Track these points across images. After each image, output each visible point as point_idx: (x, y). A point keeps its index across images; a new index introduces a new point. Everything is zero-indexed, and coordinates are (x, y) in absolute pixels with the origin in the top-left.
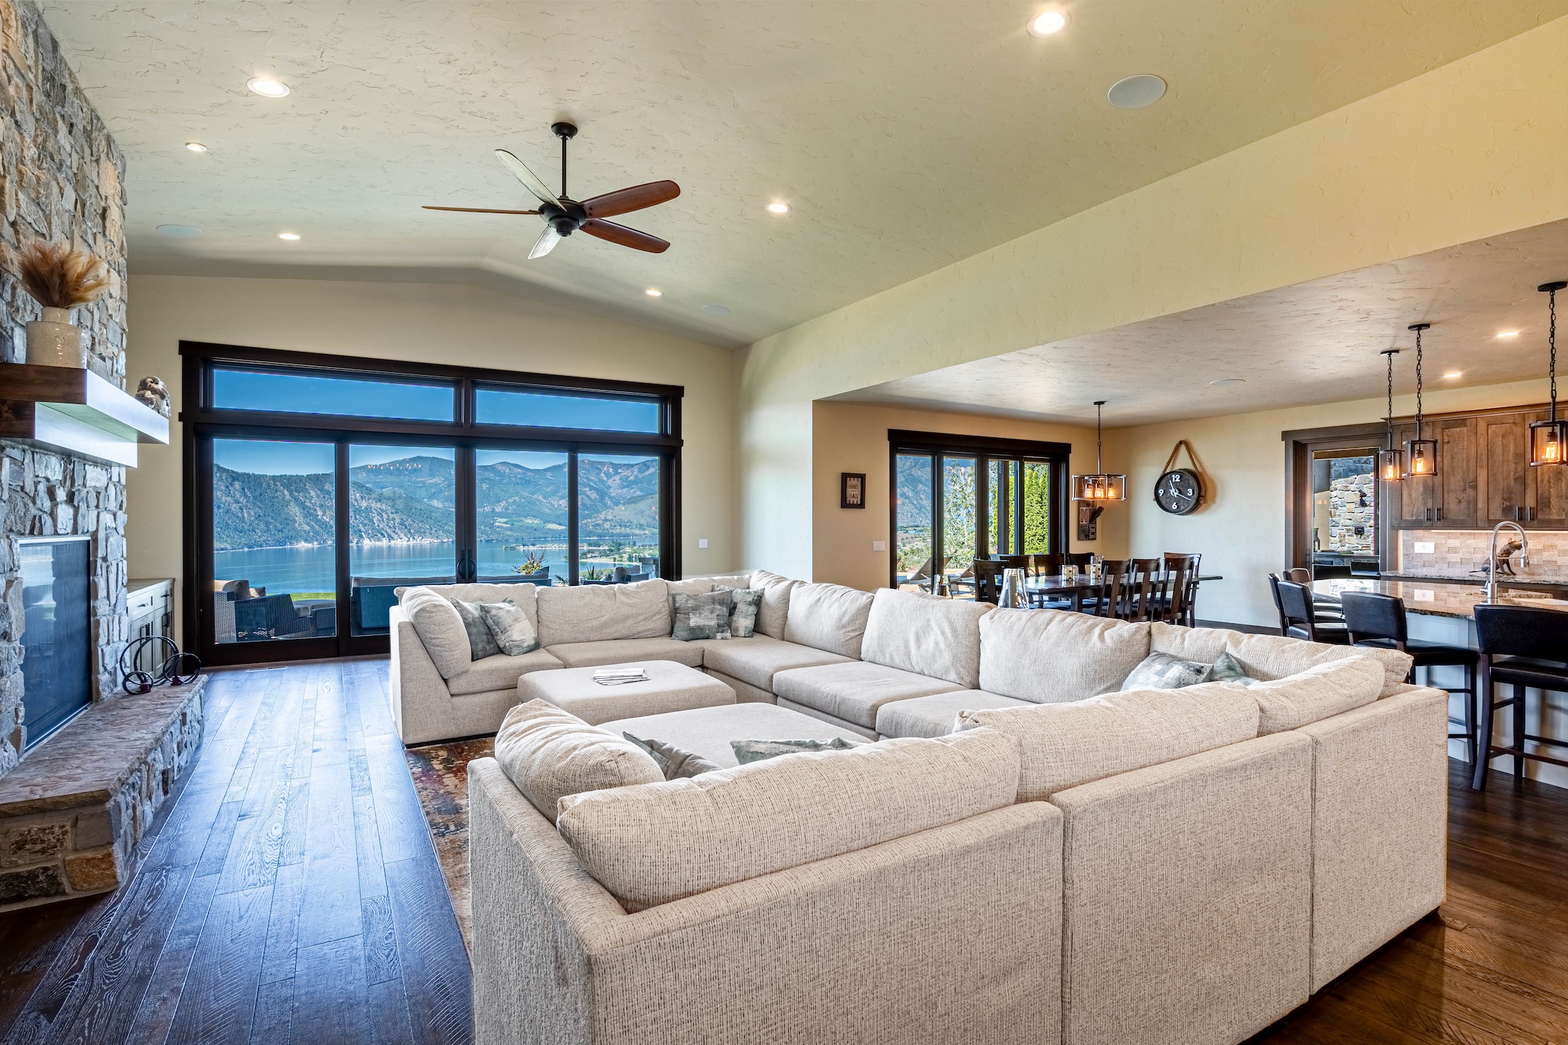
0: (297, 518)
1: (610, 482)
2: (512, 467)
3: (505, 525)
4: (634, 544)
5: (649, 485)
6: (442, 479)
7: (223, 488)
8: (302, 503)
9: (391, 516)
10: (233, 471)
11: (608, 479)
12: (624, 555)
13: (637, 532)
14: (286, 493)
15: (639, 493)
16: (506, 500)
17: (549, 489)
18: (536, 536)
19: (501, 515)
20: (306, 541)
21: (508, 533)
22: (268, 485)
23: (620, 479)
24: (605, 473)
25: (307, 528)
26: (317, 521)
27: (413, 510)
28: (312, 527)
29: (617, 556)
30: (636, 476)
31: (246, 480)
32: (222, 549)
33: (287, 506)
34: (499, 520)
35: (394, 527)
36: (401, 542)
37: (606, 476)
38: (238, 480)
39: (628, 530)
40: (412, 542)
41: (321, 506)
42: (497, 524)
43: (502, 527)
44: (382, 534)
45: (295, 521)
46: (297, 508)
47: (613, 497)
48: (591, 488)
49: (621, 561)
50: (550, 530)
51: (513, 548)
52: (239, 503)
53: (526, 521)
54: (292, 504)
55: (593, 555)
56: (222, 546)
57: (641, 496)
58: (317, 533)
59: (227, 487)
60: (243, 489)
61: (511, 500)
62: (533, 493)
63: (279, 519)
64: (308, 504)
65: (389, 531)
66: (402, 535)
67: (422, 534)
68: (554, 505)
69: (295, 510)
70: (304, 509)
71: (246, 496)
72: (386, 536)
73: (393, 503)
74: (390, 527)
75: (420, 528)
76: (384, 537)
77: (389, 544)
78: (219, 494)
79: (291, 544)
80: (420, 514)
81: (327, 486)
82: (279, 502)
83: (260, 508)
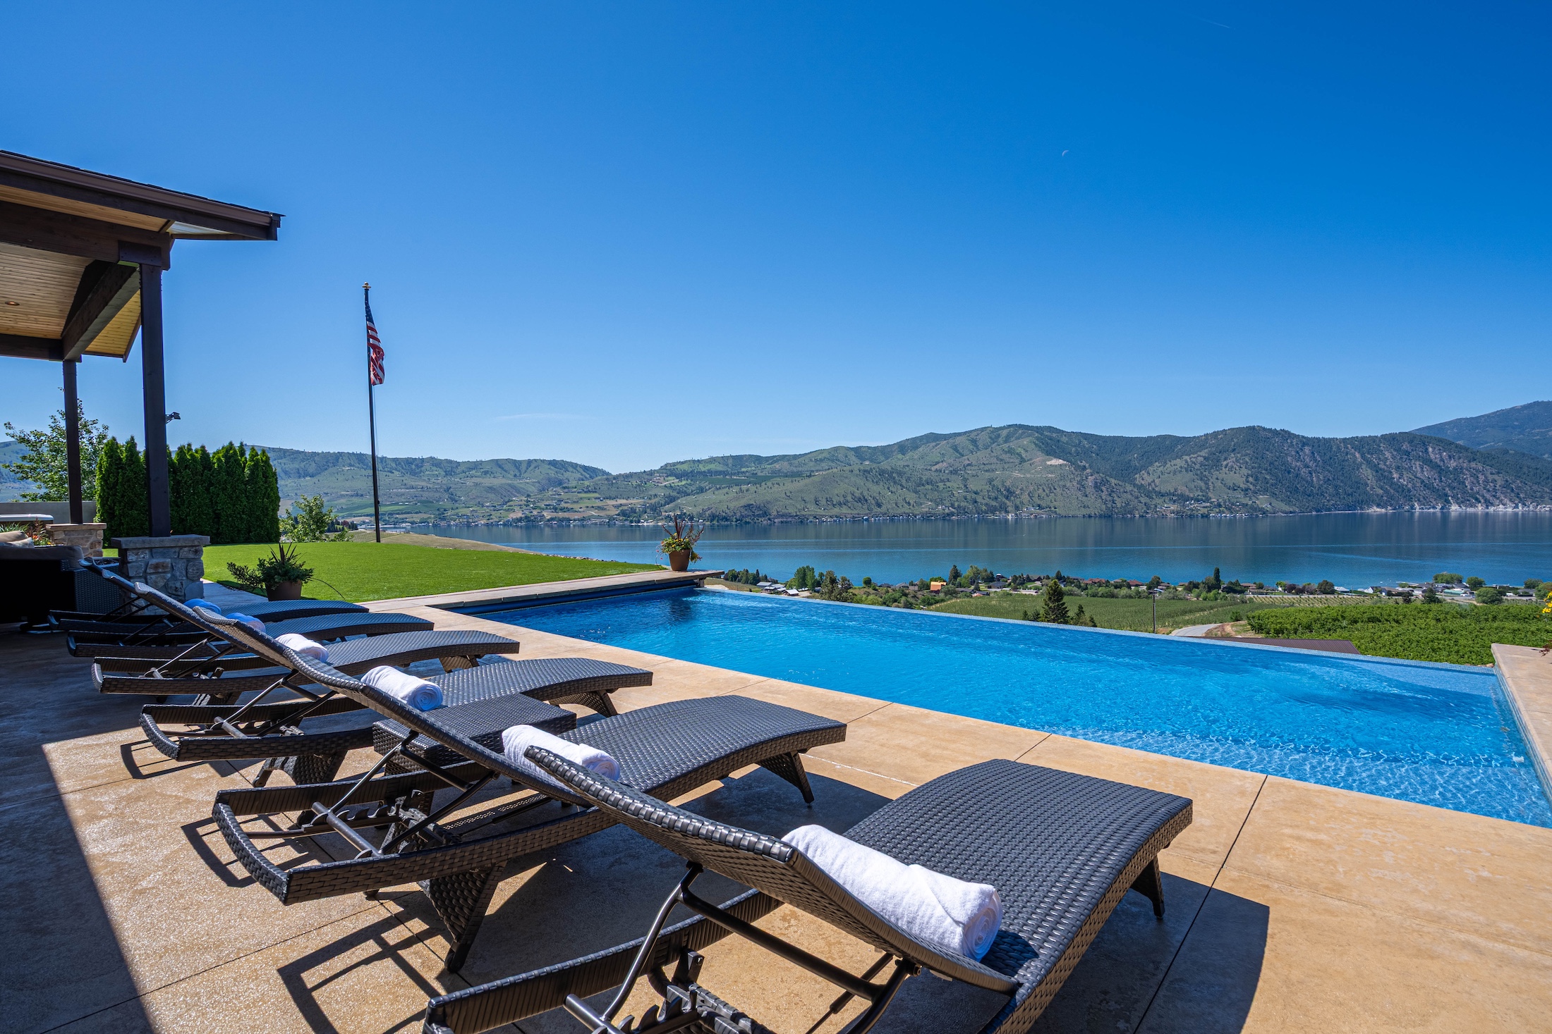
0: (1369, 482)
7: (1293, 453)
8: (1375, 466)
10: (1303, 437)
14: (1357, 455)
20: (1378, 506)
22: (1338, 448)
25: (1381, 492)
26: (1392, 485)
27: (1525, 470)
28: (1386, 491)
31: (1316, 445)
32: (1291, 513)
33: (1358, 469)
35: (1495, 490)
36: (1504, 509)
38: (1308, 445)
40: (1521, 509)
41: (1398, 468)
44: (1477, 499)
45: (1367, 485)
46: (1369, 471)
52: (1308, 467)
54: (1364, 466)
56: (1291, 510)
58: (1392, 498)
59: (1298, 452)
60: (1313, 453)
63: (1349, 483)
64: (1382, 466)
65: (1488, 496)
66: (1506, 500)
67: (1537, 499)
69: (1367, 473)
70: (1377, 472)
71: (1315, 460)
72: (1482, 501)
73: (1493, 462)
74: (1489, 491)
75: (1535, 492)
76: (1480, 502)
77: (1487, 510)
78: (1289, 459)
79: (1362, 509)
80: (1535, 475)
81: (1405, 446)
82: (1349, 466)
83: (1329, 472)
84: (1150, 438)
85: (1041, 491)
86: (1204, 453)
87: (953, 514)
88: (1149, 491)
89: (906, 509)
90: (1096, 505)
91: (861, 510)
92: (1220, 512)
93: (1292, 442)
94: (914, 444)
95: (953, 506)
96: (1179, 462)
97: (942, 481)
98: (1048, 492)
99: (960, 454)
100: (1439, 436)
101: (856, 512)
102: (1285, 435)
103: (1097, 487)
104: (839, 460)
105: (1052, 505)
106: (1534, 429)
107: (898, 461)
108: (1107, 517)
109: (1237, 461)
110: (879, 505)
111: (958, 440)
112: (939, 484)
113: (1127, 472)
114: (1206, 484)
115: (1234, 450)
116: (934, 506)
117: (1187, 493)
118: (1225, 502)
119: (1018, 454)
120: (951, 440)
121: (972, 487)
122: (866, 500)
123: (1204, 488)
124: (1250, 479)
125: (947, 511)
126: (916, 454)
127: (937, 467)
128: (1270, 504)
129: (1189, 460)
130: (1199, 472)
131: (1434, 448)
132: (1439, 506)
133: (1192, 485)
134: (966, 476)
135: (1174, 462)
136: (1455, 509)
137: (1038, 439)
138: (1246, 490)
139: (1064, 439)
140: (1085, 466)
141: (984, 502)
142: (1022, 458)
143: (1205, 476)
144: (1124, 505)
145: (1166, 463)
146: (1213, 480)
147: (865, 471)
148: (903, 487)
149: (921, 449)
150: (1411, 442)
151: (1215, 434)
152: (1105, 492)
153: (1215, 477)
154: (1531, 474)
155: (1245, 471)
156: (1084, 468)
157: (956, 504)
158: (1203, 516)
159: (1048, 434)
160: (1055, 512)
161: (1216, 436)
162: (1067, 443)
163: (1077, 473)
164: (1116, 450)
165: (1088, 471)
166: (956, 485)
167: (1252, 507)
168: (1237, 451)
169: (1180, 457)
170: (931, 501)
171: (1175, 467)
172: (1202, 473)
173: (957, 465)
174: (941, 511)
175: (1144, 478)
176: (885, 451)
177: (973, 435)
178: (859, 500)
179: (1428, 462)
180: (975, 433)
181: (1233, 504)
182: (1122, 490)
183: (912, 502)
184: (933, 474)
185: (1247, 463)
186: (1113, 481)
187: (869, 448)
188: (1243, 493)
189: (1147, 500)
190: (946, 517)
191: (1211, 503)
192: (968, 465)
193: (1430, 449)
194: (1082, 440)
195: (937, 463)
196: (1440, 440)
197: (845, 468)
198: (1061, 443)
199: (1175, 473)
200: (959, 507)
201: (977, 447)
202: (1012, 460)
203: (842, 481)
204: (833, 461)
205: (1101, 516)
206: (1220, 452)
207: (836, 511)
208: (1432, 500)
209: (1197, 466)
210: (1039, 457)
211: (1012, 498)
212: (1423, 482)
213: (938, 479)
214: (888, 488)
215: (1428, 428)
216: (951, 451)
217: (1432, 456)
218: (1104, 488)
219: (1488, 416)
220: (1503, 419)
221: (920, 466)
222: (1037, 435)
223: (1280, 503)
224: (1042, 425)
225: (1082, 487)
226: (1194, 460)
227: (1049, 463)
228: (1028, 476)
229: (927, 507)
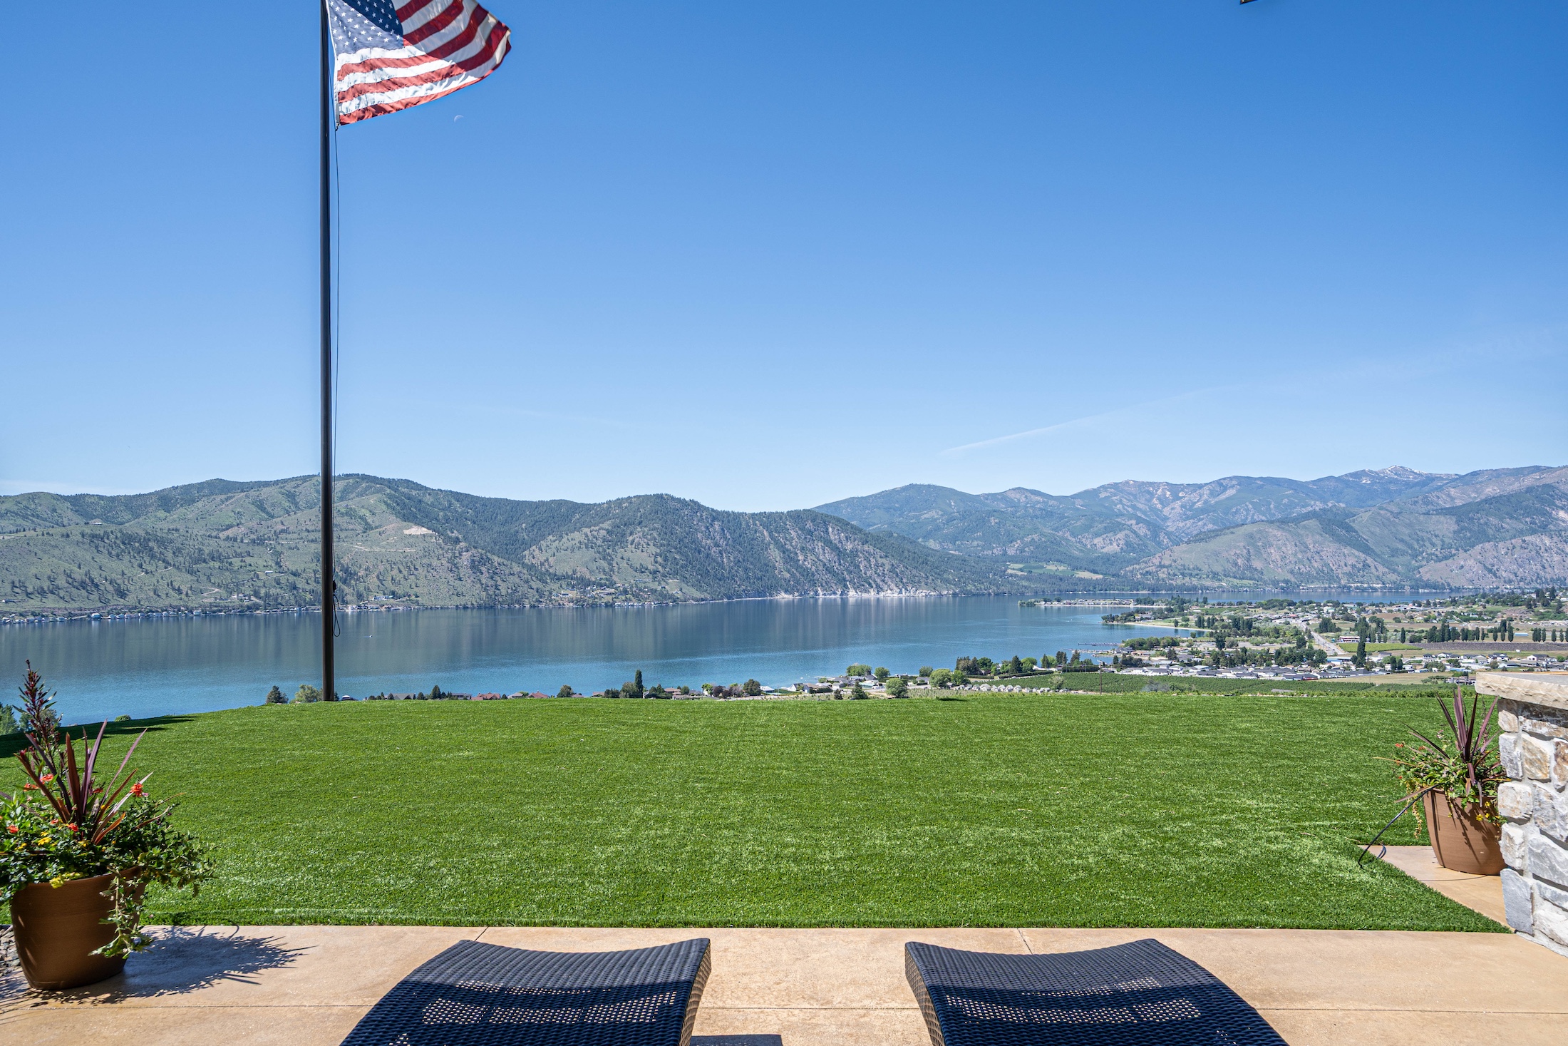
0: (777, 564)
1: (1166, 511)
2: (1029, 495)
3: (1020, 573)
4: (1205, 602)
5: (1226, 514)
6: (940, 513)
7: (703, 529)
8: (782, 546)
9: (880, 561)
10: (713, 510)
11: (1164, 506)
12: (1190, 617)
13: (1208, 583)
14: (766, 533)
15: (1210, 526)
16: (1022, 539)
17: (1079, 523)
18: (1062, 588)
19: (1014, 559)
20: (786, 591)
21: (1025, 583)
22: (746, 523)
23: (1182, 506)
24: (1159, 499)
25: (788, 575)
26: (798, 567)
27: (906, 554)
28: (793, 575)
29: (1179, 619)
30: (1206, 502)
31: (726, 519)
32: (702, 600)
33: (766, 549)
34: (1013, 566)
35: (884, 575)
36: (892, 595)
37: (1161, 502)
38: (718, 520)
39: (1195, 581)
40: (904, 595)
41: (803, 549)
42: (1010, 571)
43: (1016, 576)
44: (870, 584)
45: (775, 567)
46: (777, 551)
47: (1172, 533)
48: (1139, 521)
49: (1186, 626)
50: (1081, 579)
51: (1031, 605)
52: (718, 546)
53: (1049, 567)
54: (772, 546)
55: (1144, 616)
56: (703, 596)
57: (1214, 531)
58: (798, 582)
60: (723, 529)
61: (1028, 539)
62: (1056, 529)
63: (758, 565)
64: (788, 547)
65: (878, 580)
66: (893, 586)
67: (916, 584)
68: (1085, 545)
69: (774, 554)
70: (784, 553)
71: (725, 538)
72: (874, 586)
73: (882, 545)
74: (879, 575)
75: (914, 576)
76: (872, 587)
77: (878, 596)
78: (699, 535)
79: (771, 595)
80: (914, 558)
81: (809, 525)
82: (758, 545)
83: (740, 552)
84: (542, 503)
85: (395, 572)
86: (607, 525)
87: (257, 607)
88: (542, 573)
89: (174, 600)
90: (473, 593)
91: (85, 603)
92: (626, 600)
93: (701, 516)
94: (188, 495)
95: (256, 594)
96: (578, 536)
97: (238, 555)
98: (406, 573)
99: (267, 513)
100: (836, 515)
101: (76, 605)
102: (695, 507)
103: (475, 566)
104: (38, 517)
105: (411, 592)
106: (910, 512)
107: (159, 522)
108: (489, 607)
109: (644, 536)
110: (122, 594)
111: (265, 491)
112: (233, 560)
113: (513, 547)
114: (610, 564)
115: (640, 523)
116: (224, 594)
117: (588, 576)
118: (632, 588)
119: (360, 517)
120: (252, 493)
121: (288, 564)
122: (97, 586)
123: (607, 570)
124: (659, 559)
125: (246, 603)
126: (191, 512)
127: (230, 533)
128: (681, 590)
129: (589, 534)
130: (601, 550)
131: (833, 529)
132: (839, 593)
133: (593, 566)
134: (279, 548)
135: (571, 536)
136: (853, 595)
137: (390, 496)
138: (655, 572)
139: (428, 499)
140: (458, 538)
141: (308, 587)
142: (367, 523)
143: (609, 554)
144: (510, 591)
145: (561, 537)
146: (618, 559)
147: (93, 536)
148: (167, 564)
149: (200, 504)
150: (814, 520)
151: (619, 502)
152: (486, 574)
153: (619, 555)
154: (911, 558)
155: (653, 549)
156: (457, 541)
157: (263, 592)
158: (607, 605)
159: (405, 490)
160: (417, 603)
161: (621, 504)
162: (433, 505)
163: (446, 547)
164: (499, 517)
165: (463, 544)
166: (261, 563)
167: (661, 594)
168: (643, 524)
169: (579, 530)
170: (219, 586)
171: (574, 542)
172: (605, 551)
173: (263, 531)
174: (237, 603)
175: (535, 556)
176: (134, 504)
177: (289, 487)
178: (83, 585)
179: (828, 542)
180: (293, 484)
181: (640, 590)
182: (507, 572)
183: (184, 588)
184: (222, 543)
185: (655, 539)
186: (496, 559)
187: (101, 497)
188: (651, 576)
189: (540, 585)
190: (244, 613)
191: (616, 589)
192: (282, 531)
193: (830, 530)
194: (453, 501)
195: (229, 527)
196: (839, 520)
197: (51, 531)
198: (423, 504)
199: (573, 551)
200: (267, 595)
201: (296, 504)
202: (351, 527)
203: (45, 552)
204: (25, 517)
205: (480, 607)
206: (625, 525)
207: (34, 604)
208: (833, 586)
209: (599, 542)
210: (392, 524)
211: (353, 582)
212: (825, 565)
213: (231, 553)
214: (141, 566)
215: (826, 505)
216: (254, 509)
217: (832, 537)
218: (483, 569)
219: (875, 496)
220: (887, 500)
221: (198, 530)
222: (388, 491)
223: (691, 588)
224: (396, 477)
225: (454, 567)
226: (595, 533)
227: (407, 532)
228: (377, 550)
229: (211, 595)
